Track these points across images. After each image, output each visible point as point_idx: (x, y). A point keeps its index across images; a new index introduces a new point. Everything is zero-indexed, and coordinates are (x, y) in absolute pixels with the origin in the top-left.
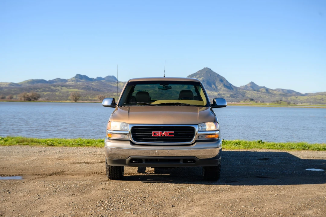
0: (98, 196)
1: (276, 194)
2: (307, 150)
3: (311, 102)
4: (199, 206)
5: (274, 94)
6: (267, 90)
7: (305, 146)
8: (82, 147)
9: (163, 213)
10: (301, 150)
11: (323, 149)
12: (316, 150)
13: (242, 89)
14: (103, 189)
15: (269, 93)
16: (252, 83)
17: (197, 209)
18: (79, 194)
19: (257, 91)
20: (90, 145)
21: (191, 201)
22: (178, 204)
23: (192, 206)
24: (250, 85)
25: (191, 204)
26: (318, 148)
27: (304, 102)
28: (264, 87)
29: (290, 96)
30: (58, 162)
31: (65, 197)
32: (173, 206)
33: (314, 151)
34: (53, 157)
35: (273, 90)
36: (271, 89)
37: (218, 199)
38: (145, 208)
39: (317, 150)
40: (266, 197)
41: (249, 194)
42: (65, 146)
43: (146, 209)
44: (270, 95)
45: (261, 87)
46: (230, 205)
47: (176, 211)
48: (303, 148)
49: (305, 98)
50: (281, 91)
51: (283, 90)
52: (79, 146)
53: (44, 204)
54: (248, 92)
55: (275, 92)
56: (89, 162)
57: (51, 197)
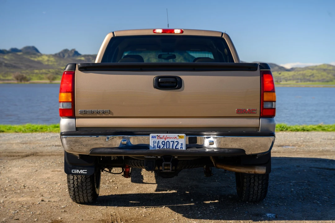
2: (285, 131)
3: (298, 79)
7: (283, 127)
8: (37, 133)
10: (278, 131)
11: (302, 129)
12: (294, 131)
20: (46, 131)
26: (297, 129)
27: (290, 80)
30: (24, 146)
33: (292, 132)
34: (14, 142)
39: (296, 131)
42: (17, 132)
48: (281, 129)
49: (291, 73)
52: (33, 132)
53: (45, 174)
56: (56, 145)
57: (47, 170)
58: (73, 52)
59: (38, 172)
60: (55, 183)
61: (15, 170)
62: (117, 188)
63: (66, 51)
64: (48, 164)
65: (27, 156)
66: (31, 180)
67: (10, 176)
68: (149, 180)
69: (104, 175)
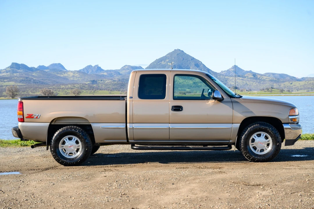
0: (105, 181)
1: (261, 174)
3: (309, 88)
4: (195, 183)
5: (264, 80)
6: (255, 75)
9: (167, 188)
11: (312, 138)
12: (304, 140)
13: (223, 75)
14: (105, 176)
15: (256, 79)
16: (235, 67)
17: (194, 185)
18: (86, 180)
19: (242, 77)
21: (187, 181)
22: (177, 183)
23: (189, 184)
24: (232, 70)
25: (188, 182)
26: (306, 138)
27: (301, 89)
28: (250, 72)
29: (283, 82)
31: (76, 183)
32: (173, 184)
34: (36, 155)
35: (262, 75)
36: (259, 74)
37: (210, 178)
38: (150, 186)
39: (306, 140)
40: (252, 176)
41: (238, 175)
43: (152, 187)
44: (258, 81)
45: (247, 72)
46: (221, 182)
47: (177, 187)
49: (302, 83)
50: (271, 76)
51: (274, 74)
53: (62, 187)
54: (231, 78)
55: (265, 78)
57: (64, 183)
58: (96, 67)
59: (55, 185)
60: (70, 197)
61: (34, 183)
62: (129, 201)
63: (89, 67)
64: (65, 178)
65: (47, 169)
66: (48, 194)
67: (28, 190)
68: (161, 192)
69: (117, 188)
